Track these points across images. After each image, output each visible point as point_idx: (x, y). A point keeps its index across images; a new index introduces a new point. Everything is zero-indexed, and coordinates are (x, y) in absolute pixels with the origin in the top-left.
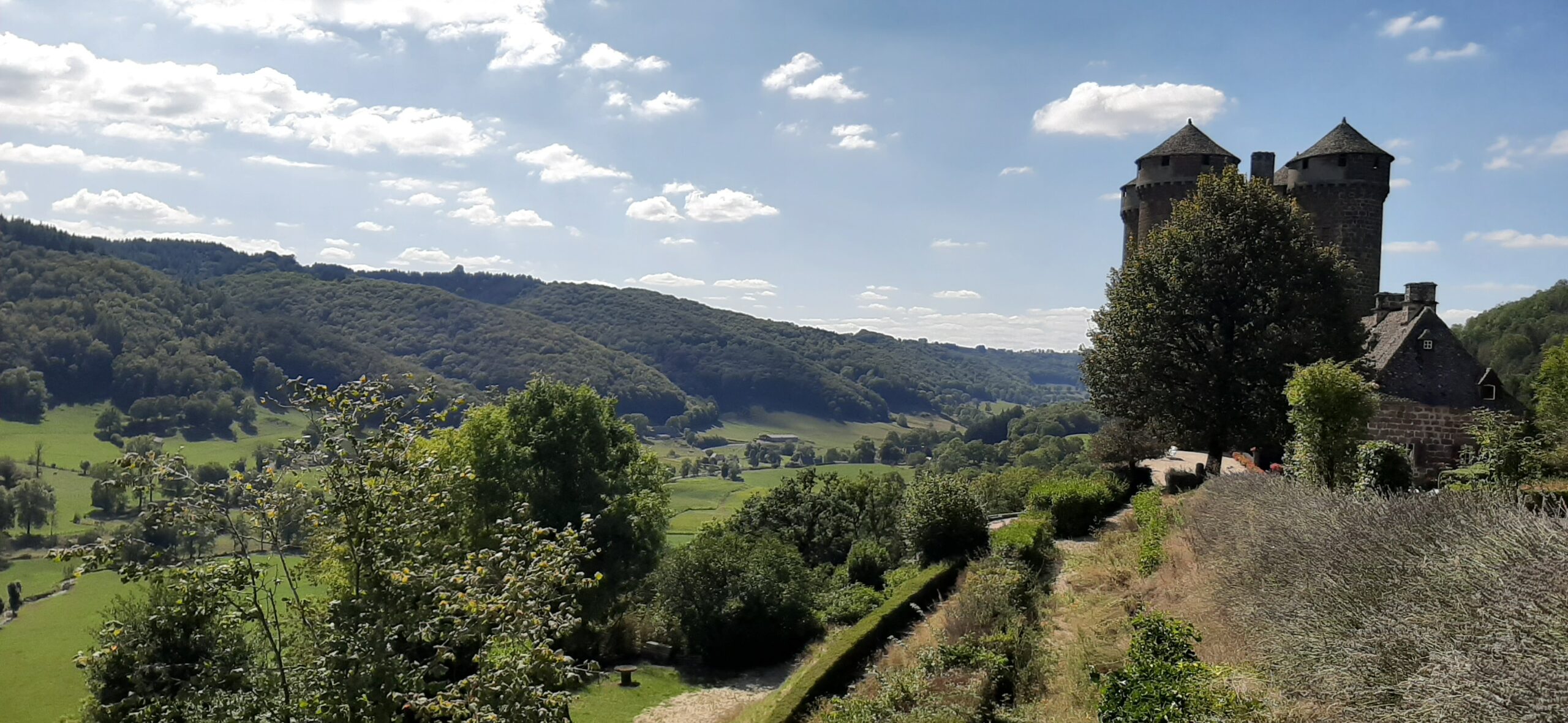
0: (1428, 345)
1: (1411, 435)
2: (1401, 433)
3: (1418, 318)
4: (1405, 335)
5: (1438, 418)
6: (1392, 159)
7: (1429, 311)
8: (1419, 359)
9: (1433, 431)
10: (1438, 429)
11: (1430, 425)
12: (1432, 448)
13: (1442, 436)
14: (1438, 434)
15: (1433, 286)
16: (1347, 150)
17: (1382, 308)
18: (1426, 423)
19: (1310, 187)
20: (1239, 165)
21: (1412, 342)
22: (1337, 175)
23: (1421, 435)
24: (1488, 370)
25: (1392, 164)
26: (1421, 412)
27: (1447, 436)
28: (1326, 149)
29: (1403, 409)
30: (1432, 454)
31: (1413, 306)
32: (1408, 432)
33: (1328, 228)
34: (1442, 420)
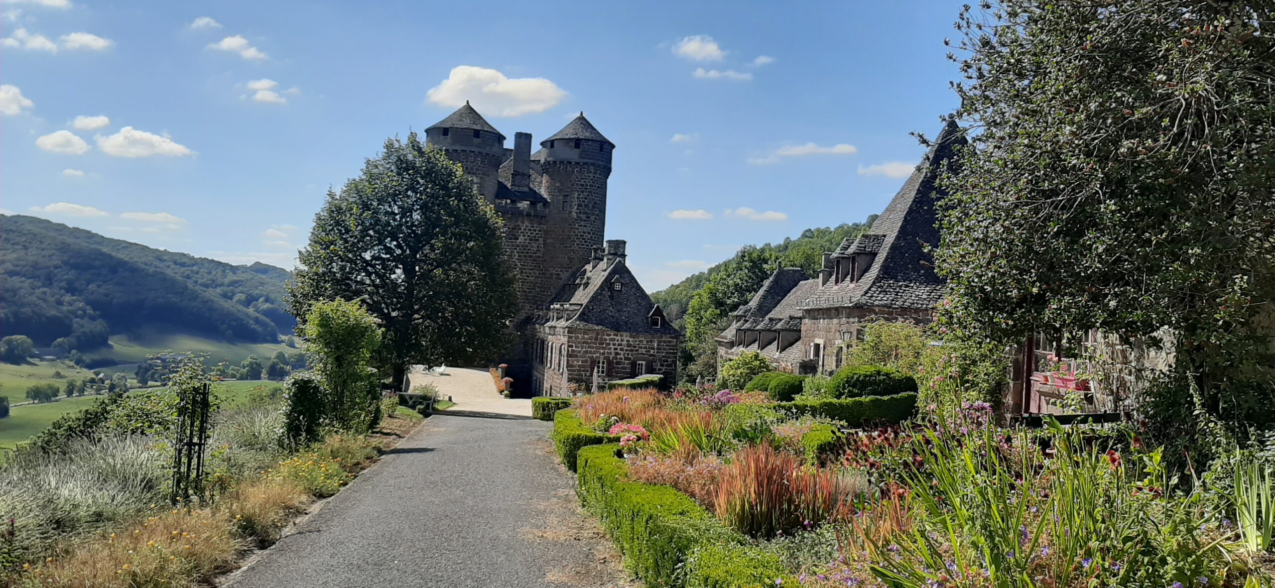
0: (618, 287)
1: (604, 353)
2: (597, 352)
3: (612, 266)
4: (604, 278)
5: (622, 341)
6: (613, 146)
7: (620, 261)
8: (612, 297)
9: (618, 351)
10: (622, 350)
11: (616, 347)
12: (618, 363)
13: (624, 355)
14: (622, 353)
15: (624, 243)
16: (581, 137)
17: (596, 258)
18: (614, 345)
19: (555, 162)
20: (505, 142)
21: (607, 283)
22: (573, 155)
23: (611, 353)
24: (656, 306)
25: (614, 151)
26: (610, 336)
27: (628, 354)
28: (567, 134)
29: (598, 334)
30: (618, 368)
31: (610, 257)
32: (602, 351)
33: (567, 196)
34: (625, 342)
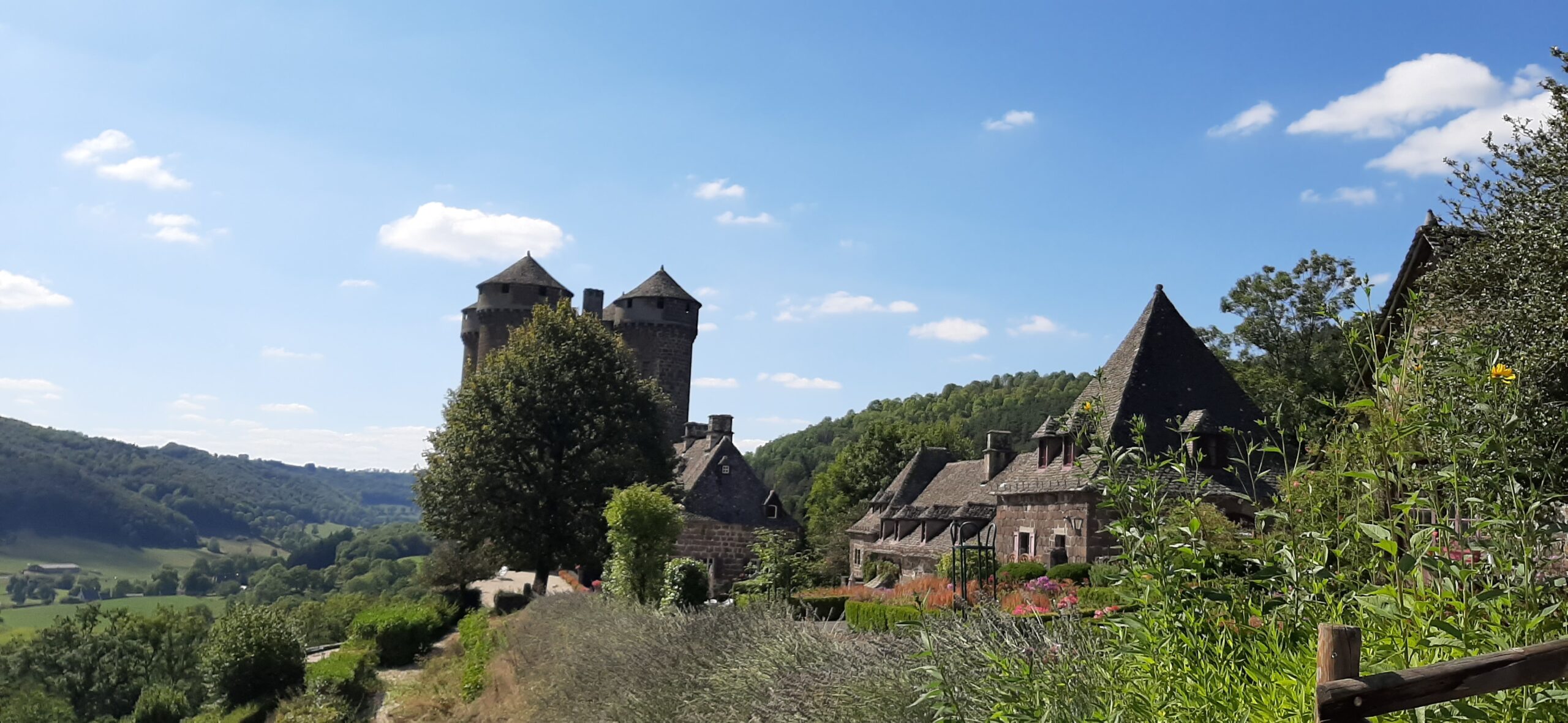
0: (726, 470)
1: (711, 550)
2: (703, 549)
3: (718, 446)
4: (708, 460)
5: (733, 534)
6: (700, 305)
7: (727, 440)
8: (719, 482)
9: (728, 547)
10: (732, 545)
11: (726, 541)
12: (728, 561)
13: (735, 551)
14: (733, 549)
15: (730, 418)
16: (664, 295)
17: (690, 436)
18: (724, 539)
19: (633, 324)
20: (573, 299)
21: (714, 466)
22: (655, 316)
23: (719, 550)
24: (771, 492)
25: (700, 310)
26: (720, 529)
27: (740, 550)
28: (647, 292)
29: (705, 527)
30: (728, 567)
31: (715, 435)
32: (709, 547)
33: (648, 362)
34: (736, 537)
